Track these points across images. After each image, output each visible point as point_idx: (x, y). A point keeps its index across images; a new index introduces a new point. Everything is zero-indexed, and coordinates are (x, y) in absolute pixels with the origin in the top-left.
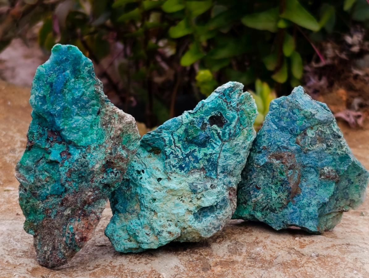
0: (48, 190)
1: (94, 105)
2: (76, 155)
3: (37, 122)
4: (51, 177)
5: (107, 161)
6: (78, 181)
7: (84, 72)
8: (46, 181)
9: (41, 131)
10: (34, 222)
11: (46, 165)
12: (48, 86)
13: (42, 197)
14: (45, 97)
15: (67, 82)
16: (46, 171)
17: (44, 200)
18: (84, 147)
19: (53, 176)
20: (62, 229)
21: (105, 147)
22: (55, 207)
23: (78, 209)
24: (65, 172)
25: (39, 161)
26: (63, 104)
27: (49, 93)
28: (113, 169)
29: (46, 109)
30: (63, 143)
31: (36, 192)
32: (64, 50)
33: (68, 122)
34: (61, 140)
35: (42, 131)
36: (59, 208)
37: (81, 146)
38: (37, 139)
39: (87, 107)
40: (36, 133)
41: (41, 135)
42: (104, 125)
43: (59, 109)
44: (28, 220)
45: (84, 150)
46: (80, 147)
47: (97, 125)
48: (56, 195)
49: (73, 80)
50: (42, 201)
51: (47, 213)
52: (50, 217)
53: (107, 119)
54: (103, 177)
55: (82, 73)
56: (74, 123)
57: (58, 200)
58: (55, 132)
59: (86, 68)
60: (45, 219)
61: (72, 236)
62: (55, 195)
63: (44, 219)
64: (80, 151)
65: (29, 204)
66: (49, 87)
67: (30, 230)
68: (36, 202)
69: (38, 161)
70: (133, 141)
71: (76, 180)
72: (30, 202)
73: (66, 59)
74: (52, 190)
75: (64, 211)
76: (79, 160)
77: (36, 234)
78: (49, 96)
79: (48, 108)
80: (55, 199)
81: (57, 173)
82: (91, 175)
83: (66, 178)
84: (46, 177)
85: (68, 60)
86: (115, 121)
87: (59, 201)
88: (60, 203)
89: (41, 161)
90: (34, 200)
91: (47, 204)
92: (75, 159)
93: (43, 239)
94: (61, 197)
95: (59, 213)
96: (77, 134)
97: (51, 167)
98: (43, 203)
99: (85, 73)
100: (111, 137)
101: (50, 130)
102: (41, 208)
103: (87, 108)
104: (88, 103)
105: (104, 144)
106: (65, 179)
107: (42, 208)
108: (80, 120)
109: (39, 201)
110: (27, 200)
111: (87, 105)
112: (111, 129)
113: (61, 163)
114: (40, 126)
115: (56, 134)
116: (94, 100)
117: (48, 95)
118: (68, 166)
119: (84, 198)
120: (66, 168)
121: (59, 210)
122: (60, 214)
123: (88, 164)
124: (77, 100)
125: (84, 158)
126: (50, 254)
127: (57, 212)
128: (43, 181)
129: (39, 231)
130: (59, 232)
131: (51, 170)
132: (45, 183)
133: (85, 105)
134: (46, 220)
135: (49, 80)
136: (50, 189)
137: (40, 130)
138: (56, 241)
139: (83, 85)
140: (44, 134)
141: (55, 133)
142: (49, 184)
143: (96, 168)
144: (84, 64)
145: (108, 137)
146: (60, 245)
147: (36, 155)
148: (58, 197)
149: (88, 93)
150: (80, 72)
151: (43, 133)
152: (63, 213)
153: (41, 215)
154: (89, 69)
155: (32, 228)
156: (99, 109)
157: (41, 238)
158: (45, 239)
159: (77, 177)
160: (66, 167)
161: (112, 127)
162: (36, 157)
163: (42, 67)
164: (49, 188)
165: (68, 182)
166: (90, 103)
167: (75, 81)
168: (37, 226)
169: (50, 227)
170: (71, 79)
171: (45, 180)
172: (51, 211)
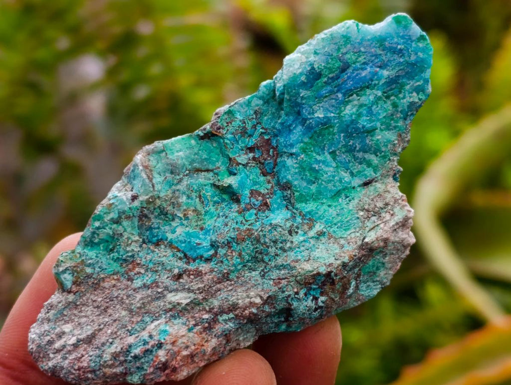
0: (174, 232)
1: (369, 165)
2: (279, 217)
3: (257, 105)
4: (201, 214)
5: (330, 272)
6: (248, 261)
7: (404, 98)
8: (185, 215)
9: (249, 126)
10: (89, 265)
11: (208, 188)
12: (338, 64)
13: (151, 233)
14: (319, 76)
15: (368, 87)
16: (200, 197)
17: (149, 242)
18: (303, 216)
19: (205, 215)
20: (139, 319)
21: (342, 247)
22: (157, 271)
23: (207, 308)
24: (237, 226)
25: (202, 171)
26: (332, 115)
27: (331, 76)
28: (322, 294)
29: (302, 97)
30: (269, 178)
31: (152, 216)
32: (410, 33)
33: (312, 151)
34: (268, 171)
35: (252, 128)
36: (165, 279)
37: (297, 209)
38: (233, 134)
39: (358, 158)
40: (240, 121)
41: (244, 132)
42: (363, 209)
43: (318, 117)
44: (79, 253)
45: (299, 220)
46: (295, 211)
47: (350, 201)
48: (183, 252)
49: (380, 93)
50: (144, 242)
51: (130, 270)
52: (130, 279)
53: (378, 205)
54: (297, 293)
55: (401, 96)
56: (319, 162)
57: (176, 264)
58: (273, 148)
59: (415, 94)
60: (115, 277)
61: (153, 346)
62: (179, 251)
63: (113, 274)
64: (289, 215)
65: (115, 226)
66: (338, 68)
67: (68, 272)
68: (133, 234)
69: (198, 170)
70: (375, 280)
71: (247, 257)
72: (120, 224)
73: (401, 50)
74: (181, 238)
75: (171, 292)
76: (279, 229)
77: (74, 289)
78: (325, 82)
79: (305, 98)
80: (171, 258)
81: (219, 217)
82: (283, 272)
83: (233, 238)
84: (192, 208)
85: (403, 55)
86: (390, 220)
87: (178, 267)
88: (176, 271)
89: (203, 173)
90: (133, 228)
91: (148, 254)
92: (274, 222)
93: (76, 308)
94: (188, 263)
95: (158, 287)
96: (308, 183)
97: (216, 199)
98: (141, 246)
99: (405, 100)
100: (364, 238)
101: (266, 137)
102: (128, 252)
103: (356, 158)
104: (365, 152)
105: (342, 242)
106: (229, 239)
107: (130, 254)
108: (331, 166)
109: (140, 235)
110: (120, 217)
111: (360, 155)
112: (374, 227)
113: (243, 205)
114: (254, 116)
115: (271, 153)
116: (377, 156)
117: (326, 79)
118: (250, 222)
119: (238, 299)
120: (244, 221)
121: (162, 283)
122: (159, 290)
123: (290, 248)
124: (357, 129)
125: (290, 233)
126: (73, 345)
127: (156, 284)
128: (179, 210)
129: (83, 289)
130: (127, 319)
131: (211, 204)
132: (181, 215)
133: (358, 151)
134: (118, 280)
135: (348, 56)
136: (178, 233)
137: (250, 123)
138: (109, 331)
139: (384, 117)
140: (250, 136)
141: (271, 150)
142: (185, 222)
143: (302, 266)
144: (419, 85)
145: (358, 234)
146: (111, 343)
147: (205, 156)
148: (180, 259)
149: (379, 137)
150: (400, 92)
151: (249, 131)
152: (165, 292)
153: (115, 264)
154: (417, 100)
155: (76, 271)
156: (373, 179)
157: (75, 304)
158: (81, 312)
159: (253, 254)
160: (247, 221)
161: (377, 225)
162: (202, 161)
163: (357, 25)
164: (179, 230)
165: (230, 247)
166: (366, 156)
167: (379, 98)
168: (89, 276)
169: (117, 297)
170: (378, 90)
171: (185, 210)
172: (142, 271)
